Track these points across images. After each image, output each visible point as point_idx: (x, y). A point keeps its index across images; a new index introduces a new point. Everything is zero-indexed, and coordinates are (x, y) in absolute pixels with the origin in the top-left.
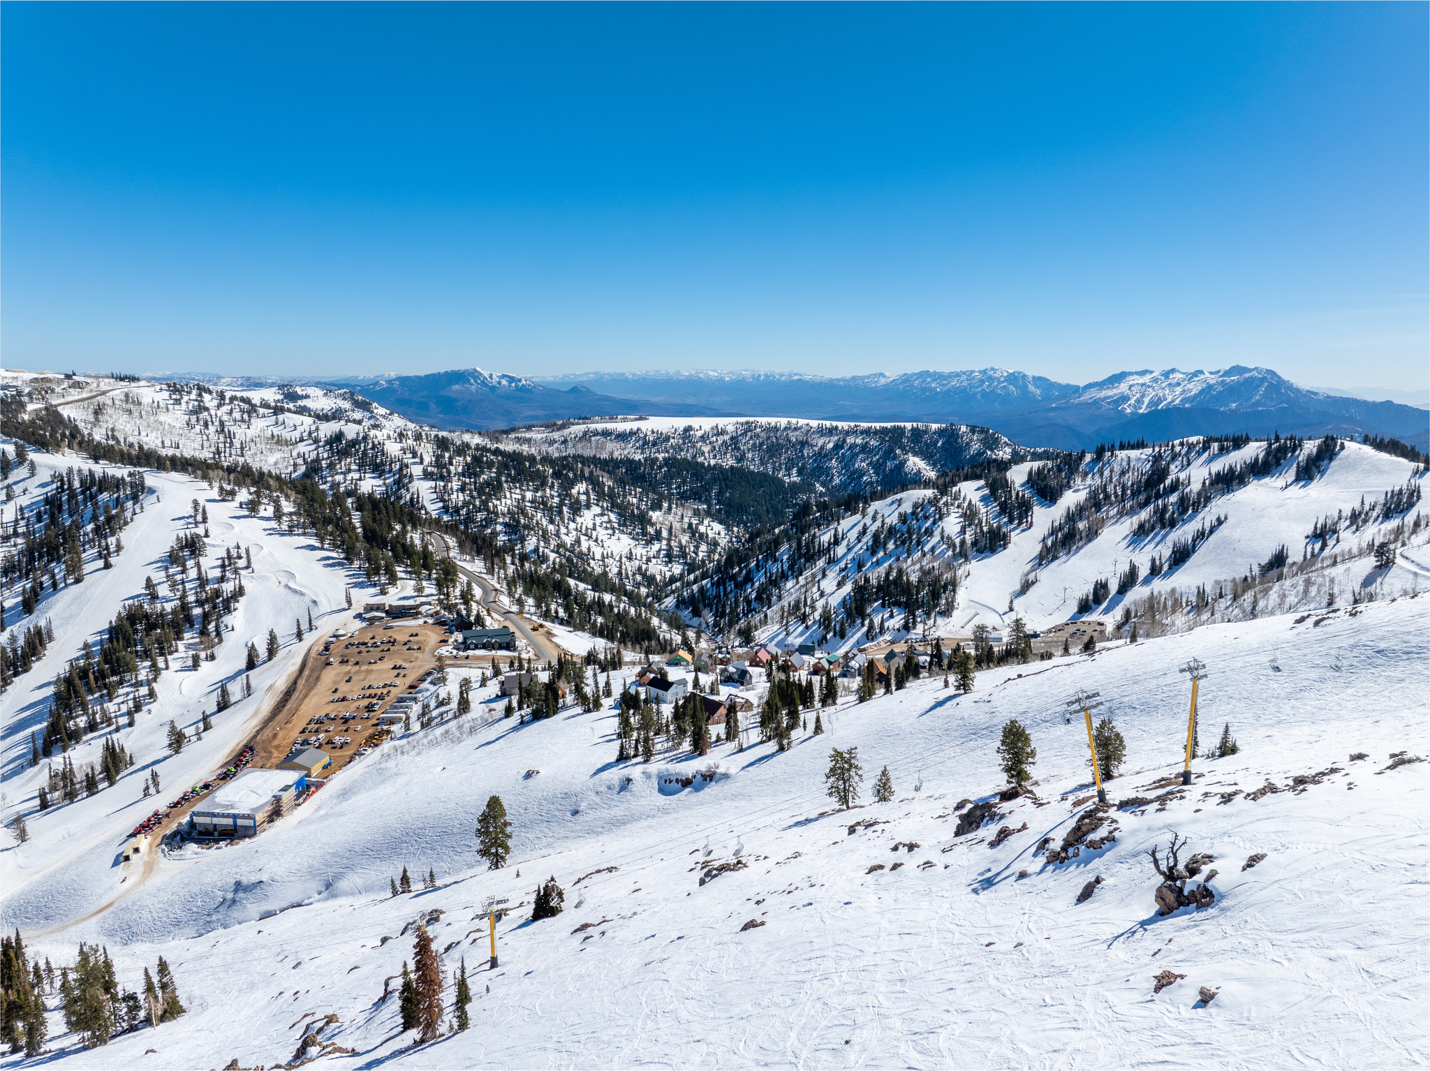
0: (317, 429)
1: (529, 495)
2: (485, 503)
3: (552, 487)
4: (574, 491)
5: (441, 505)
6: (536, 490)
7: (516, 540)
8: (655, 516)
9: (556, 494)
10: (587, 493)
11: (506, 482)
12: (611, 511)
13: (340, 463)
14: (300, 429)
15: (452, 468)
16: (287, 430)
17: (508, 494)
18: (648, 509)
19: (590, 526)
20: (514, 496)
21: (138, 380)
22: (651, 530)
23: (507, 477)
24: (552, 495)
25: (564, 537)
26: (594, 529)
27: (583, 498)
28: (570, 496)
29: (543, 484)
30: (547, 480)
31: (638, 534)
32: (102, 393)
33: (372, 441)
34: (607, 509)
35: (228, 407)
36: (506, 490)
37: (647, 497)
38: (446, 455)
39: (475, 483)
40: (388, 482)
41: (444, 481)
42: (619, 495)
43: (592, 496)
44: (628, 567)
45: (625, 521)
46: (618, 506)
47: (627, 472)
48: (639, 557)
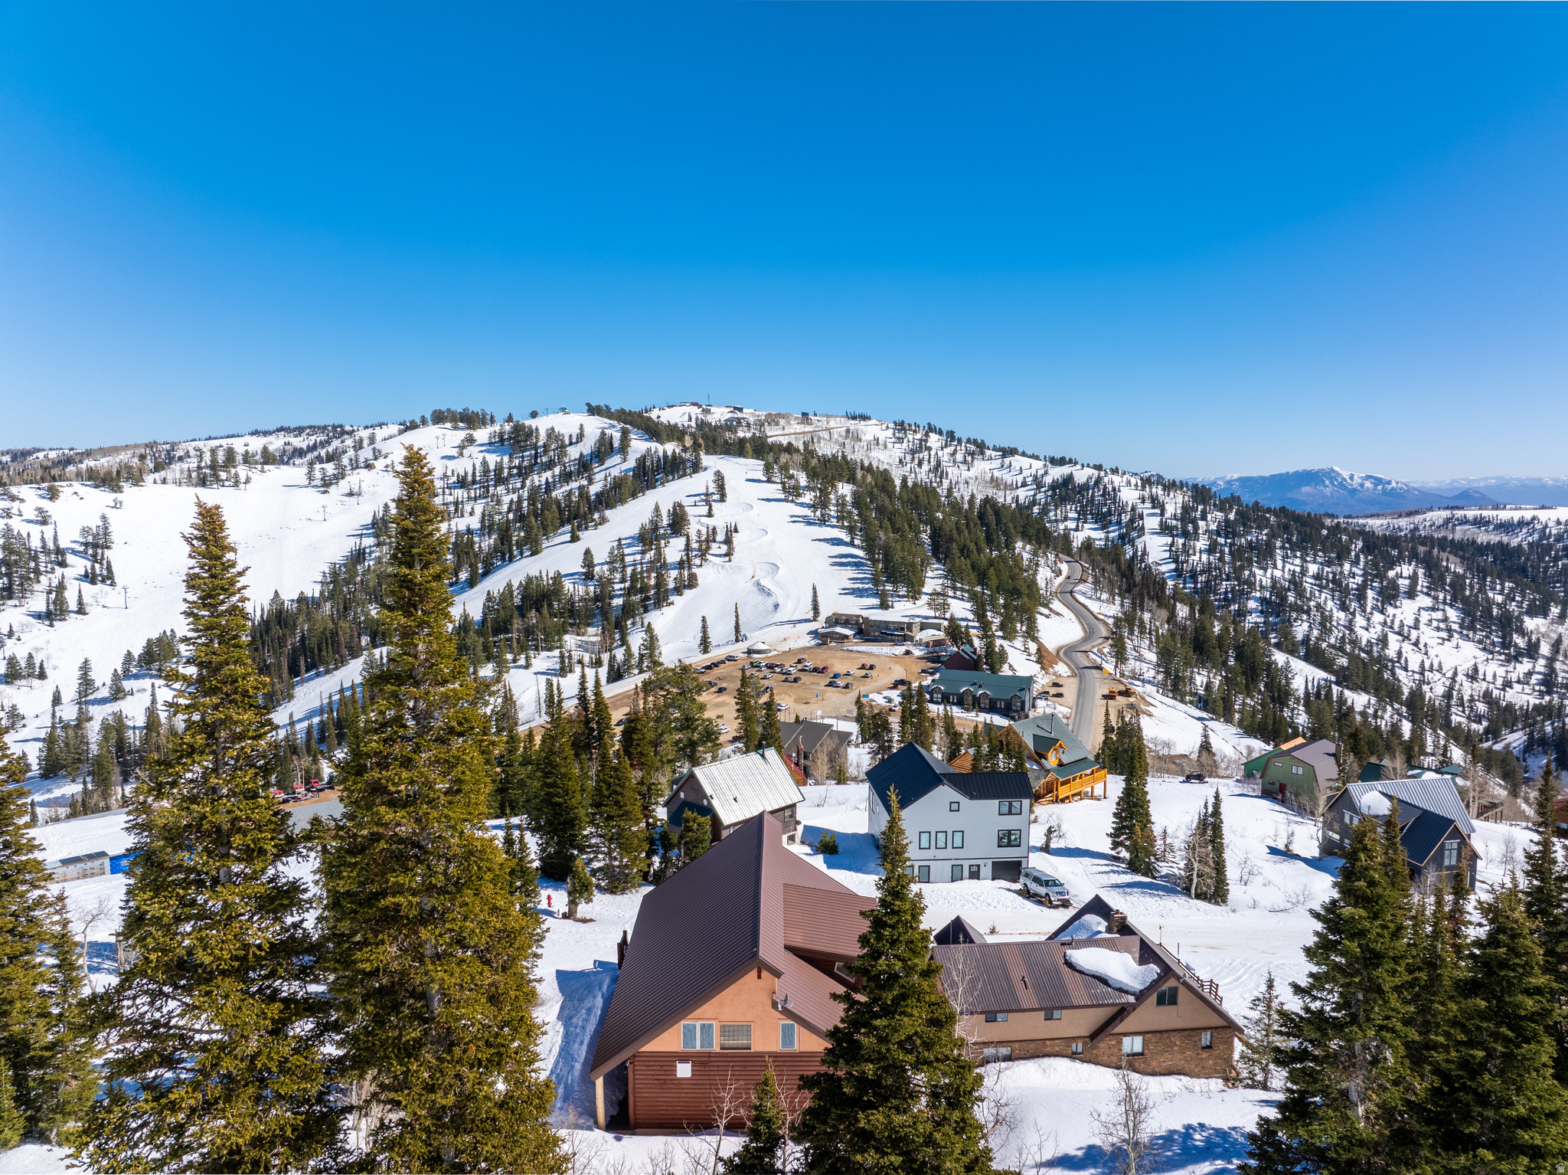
0: (1046, 473)
1: (1313, 568)
2: (1237, 572)
3: (1356, 562)
4: (1391, 574)
5: (1173, 566)
6: (1329, 563)
8: (1530, 623)
9: (1360, 572)
10: (1414, 578)
11: (1283, 548)
12: (1451, 606)
13: (1056, 510)
14: (1026, 473)
15: (1202, 524)
16: (1012, 473)
17: (1279, 564)
18: (1521, 614)
19: (1409, 621)
20: (1288, 566)
21: (869, 418)
22: (1520, 641)
23: (1283, 542)
24: (1353, 573)
25: (1360, 632)
26: (1416, 627)
27: (1404, 583)
28: (1381, 576)
29: (1342, 554)
30: (1349, 553)
31: (1493, 644)
32: (827, 429)
33: (1105, 488)
34: (1444, 603)
35: (953, 448)
36: (1279, 558)
37: (1523, 596)
38: (1200, 508)
39: (1231, 545)
40: (1111, 535)
41: (1186, 538)
42: (1471, 586)
43: (1422, 582)
44: (1467, 689)
45: (1472, 622)
46: (1466, 601)
47: (1494, 562)
48: (1489, 678)
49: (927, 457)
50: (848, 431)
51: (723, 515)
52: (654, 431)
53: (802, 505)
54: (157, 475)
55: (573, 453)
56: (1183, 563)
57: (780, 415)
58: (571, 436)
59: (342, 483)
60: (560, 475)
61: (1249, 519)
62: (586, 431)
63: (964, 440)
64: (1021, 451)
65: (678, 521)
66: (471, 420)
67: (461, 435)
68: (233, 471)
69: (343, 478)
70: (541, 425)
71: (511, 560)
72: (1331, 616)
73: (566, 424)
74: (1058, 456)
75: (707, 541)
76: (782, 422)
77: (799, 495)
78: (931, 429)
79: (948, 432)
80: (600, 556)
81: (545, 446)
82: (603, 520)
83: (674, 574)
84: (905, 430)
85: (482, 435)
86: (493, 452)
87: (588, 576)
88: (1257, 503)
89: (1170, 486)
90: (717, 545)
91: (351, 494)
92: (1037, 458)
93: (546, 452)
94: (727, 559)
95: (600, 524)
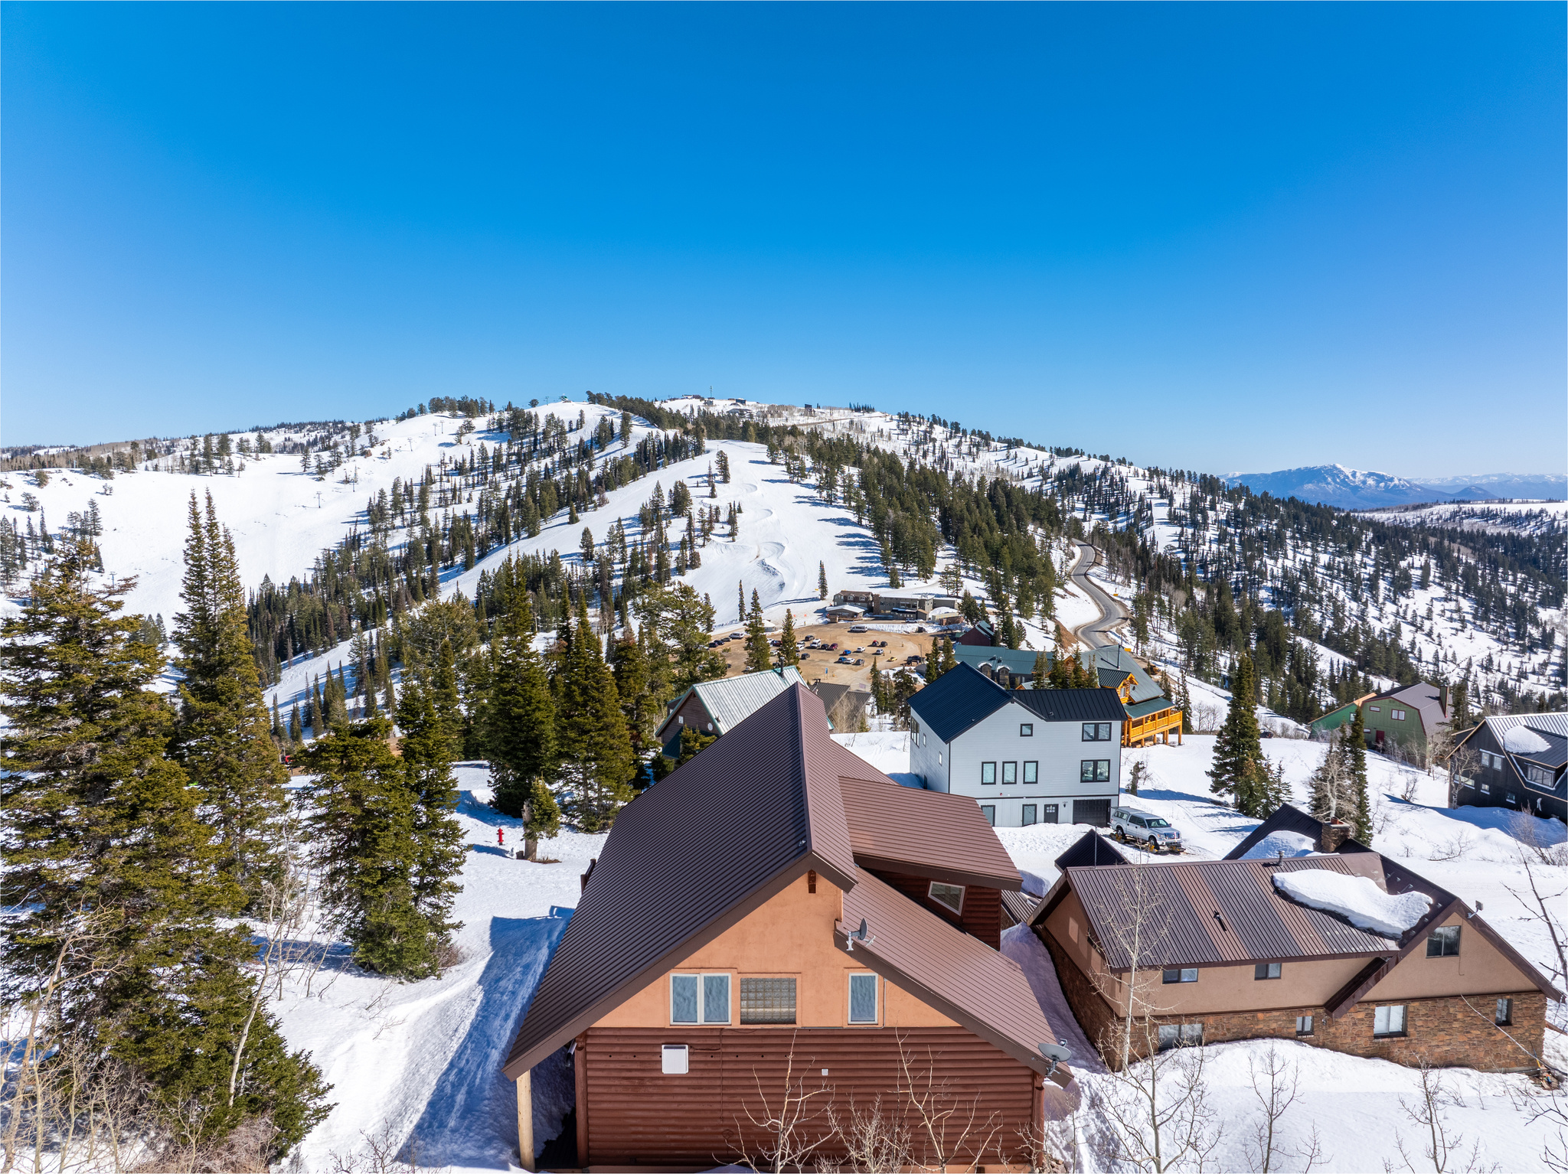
0: (1052, 464)
1: (1324, 559)
2: (1248, 562)
3: (1367, 553)
4: (1403, 564)
5: (1182, 555)
6: (1340, 554)
7: (1288, 614)
8: (1544, 614)
9: (1372, 563)
10: (1425, 569)
11: (1293, 538)
12: (1464, 596)
13: (1063, 501)
14: (1032, 464)
15: (1211, 513)
16: (1018, 464)
17: (1290, 554)
18: (1534, 604)
19: (1422, 612)
21: (873, 410)
22: (1535, 632)
23: (1294, 533)
24: (1365, 563)
25: (1373, 622)
26: (1429, 618)
27: (1416, 573)
28: (1394, 567)
29: (1353, 545)
30: (1360, 543)
31: (1507, 634)
32: (830, 421)
33: (1112, 478)
34: (1457, 593)
35: (958, 440)
36: (1289, 548)
37: (1536, 587)
38: (1209, 498)
39: (1241, 535)
40: (1119, 525)
41: (1195, 528)
42: (1483, 577)
43: (1434, 573)
44: (1482, 680)
45: (1486, 613)
46: (1479, 592)
47: (1505, 553)
48: (1504, 669)
49: (931, 449)
50: (852, 422)
51: (726, 495)
52: (655, 417)
53: (807, 486)
54: (149, 463)
55: (573, 439)
56: (1192, 552)
57: (782, 407)
58: (571, 422)
59: (337, 470)
60: (560, 462)
61: (1259, 509)
62: (587, 418)
63: (969, 432)
64: (1026, 442)
65: (680, 501)
66: (469, 408)
67: (460, 422)
68: (227, 458)
69: (338, 465)
70: (542, 412)
71: (507, 543)
72: (1343, 606)
73: (566, 412)
74: (1064, 447)
75: (710, 522)
76: (785, 413)
77: (805, 476)
78: (935, 421)
79: (952, 424)
80: (600, 536)
81: (544, 433)
82: (603, 502)
83: (675, 553)
84: (910, 422)
85: (481, 423)
86: (492, 439)
87: (588, 557)
88: (1265, 494)
89: (1178, 477)
90: (720, 525)
91: (347, 481)
92: (1042, 449)
93: (545, 439)
94: (731, 539)
95: (600, 505)
